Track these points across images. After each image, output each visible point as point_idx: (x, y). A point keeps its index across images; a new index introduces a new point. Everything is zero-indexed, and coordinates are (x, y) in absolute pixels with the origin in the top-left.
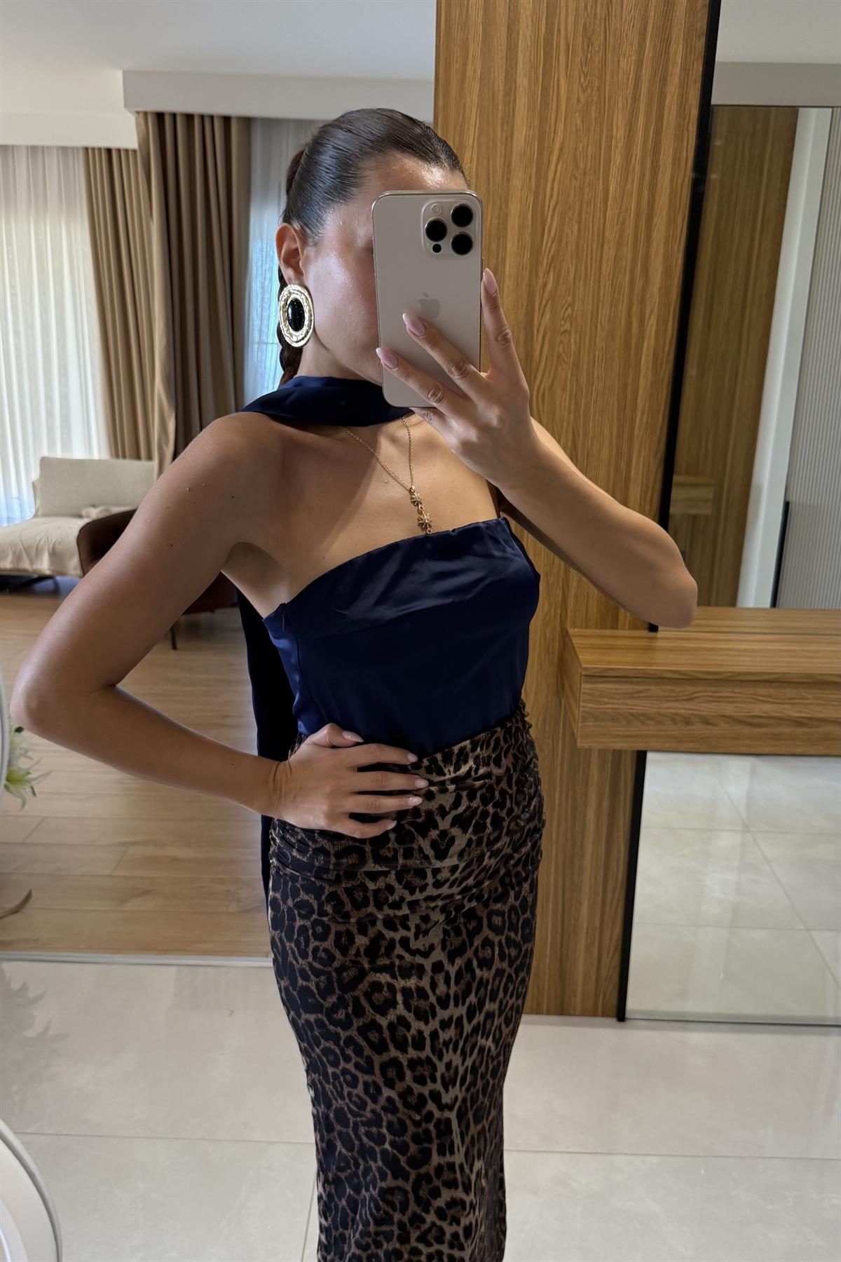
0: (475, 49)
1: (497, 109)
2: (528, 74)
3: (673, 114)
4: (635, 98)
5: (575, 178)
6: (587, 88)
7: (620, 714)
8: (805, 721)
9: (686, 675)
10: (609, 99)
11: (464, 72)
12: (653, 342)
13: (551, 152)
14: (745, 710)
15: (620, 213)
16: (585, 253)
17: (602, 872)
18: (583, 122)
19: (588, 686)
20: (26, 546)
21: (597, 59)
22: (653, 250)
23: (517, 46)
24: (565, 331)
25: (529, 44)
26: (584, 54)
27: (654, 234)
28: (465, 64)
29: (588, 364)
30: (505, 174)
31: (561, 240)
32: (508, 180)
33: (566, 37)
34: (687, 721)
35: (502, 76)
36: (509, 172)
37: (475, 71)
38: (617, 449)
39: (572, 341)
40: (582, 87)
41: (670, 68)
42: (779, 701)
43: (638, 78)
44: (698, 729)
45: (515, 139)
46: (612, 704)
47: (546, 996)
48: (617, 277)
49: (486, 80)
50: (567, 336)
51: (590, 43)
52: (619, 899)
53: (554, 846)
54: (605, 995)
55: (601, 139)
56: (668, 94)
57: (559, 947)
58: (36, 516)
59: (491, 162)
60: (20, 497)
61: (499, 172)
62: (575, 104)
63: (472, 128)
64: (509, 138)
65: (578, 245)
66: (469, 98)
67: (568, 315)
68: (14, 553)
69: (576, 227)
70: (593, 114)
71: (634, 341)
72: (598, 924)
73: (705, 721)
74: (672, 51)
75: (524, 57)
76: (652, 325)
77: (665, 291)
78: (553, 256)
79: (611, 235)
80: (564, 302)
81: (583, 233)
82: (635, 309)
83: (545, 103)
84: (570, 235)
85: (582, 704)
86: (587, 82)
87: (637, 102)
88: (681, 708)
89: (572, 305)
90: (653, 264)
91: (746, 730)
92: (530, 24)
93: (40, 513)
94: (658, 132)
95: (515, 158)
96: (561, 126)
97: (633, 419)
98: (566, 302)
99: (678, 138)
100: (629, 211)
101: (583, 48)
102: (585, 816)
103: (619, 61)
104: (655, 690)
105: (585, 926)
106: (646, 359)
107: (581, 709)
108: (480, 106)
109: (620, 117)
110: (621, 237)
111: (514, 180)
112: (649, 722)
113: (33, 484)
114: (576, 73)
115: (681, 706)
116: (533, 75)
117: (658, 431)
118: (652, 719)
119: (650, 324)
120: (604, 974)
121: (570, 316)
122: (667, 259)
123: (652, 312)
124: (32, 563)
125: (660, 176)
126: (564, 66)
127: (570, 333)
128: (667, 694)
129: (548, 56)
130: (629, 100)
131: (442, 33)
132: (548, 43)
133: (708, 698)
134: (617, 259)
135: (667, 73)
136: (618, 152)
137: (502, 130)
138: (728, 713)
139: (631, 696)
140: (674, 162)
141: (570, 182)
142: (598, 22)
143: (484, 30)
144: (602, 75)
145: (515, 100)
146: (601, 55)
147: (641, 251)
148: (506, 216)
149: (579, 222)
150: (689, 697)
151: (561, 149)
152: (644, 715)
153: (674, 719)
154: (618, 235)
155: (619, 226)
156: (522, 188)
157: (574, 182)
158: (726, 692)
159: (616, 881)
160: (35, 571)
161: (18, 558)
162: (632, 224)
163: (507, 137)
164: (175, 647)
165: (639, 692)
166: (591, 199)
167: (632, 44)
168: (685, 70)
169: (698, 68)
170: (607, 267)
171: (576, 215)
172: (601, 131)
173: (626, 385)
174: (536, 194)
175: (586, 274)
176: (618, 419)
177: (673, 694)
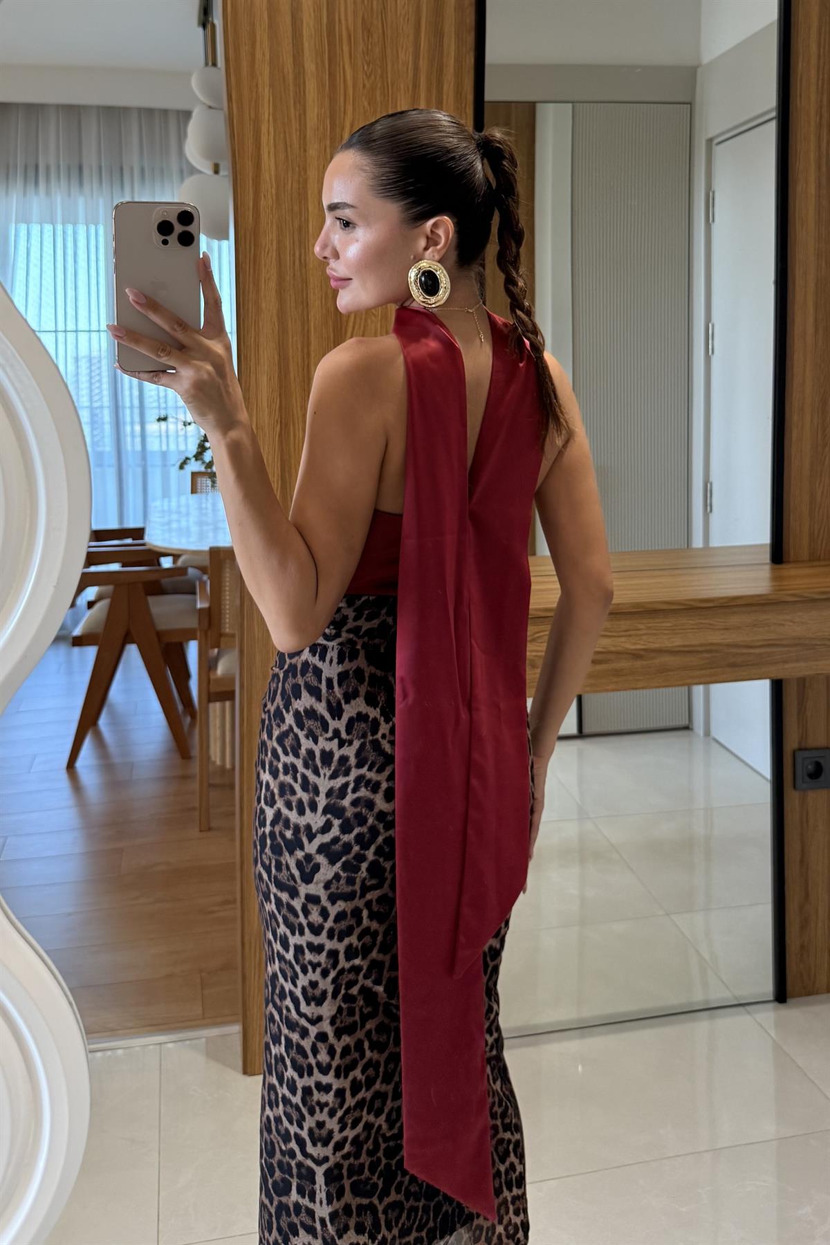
0: (262, 34)
1: (289, 90)
2: (313, 60)
4: (416, 86)
6: (370, 75)
8: (642, 653)
10: (393, 84)
11: (253, 55)
13: (343, 129)
18: (370, 103)
21: (378, 51)
23: (301, 35)
25: (313, 32)
26: (365, 44)
28: (254, 48)
30: (302, 145)
32: (305, 151)
33: (347, 29)
35: (290, 61)
36: (305, 144)
37: (264, 54)
40: (366, 74)
41: (445, 58)
42: (614, 634)
43: (416, 69)
45: (308, 116)
49: (275, 62)
51: (370, 34)
56: (445, 83)
59: (287, 135)
61: (296, 143)
62: (361, 89)
63: (266, 105)
64: (303, 117)
66: (260, 78)
70: (378, 99)
74: (445, 43)
75: (309, 44)
83: (333, 87)
86: (370, 70)
95: (310, 132)
96: (350, 106)
101: (364, 40)
103: (397, 52)
108: (272, 86)
111: (311, 153)
114: (360, 63)
126: (348, 54)
129: (331, 44)
130: (410, 87)
131: (229, 19)
132: (331, 34)
135: (443, 64)
137: (295, 107)
142: (375, 14)
143: (270, 18)
144: (383, 64)
145: (304, 83)
146: (380, 46)
148: (306, 181)
163: (300, 115)
167: (408, 36)
168: (459, 60)
169: (470, 60)
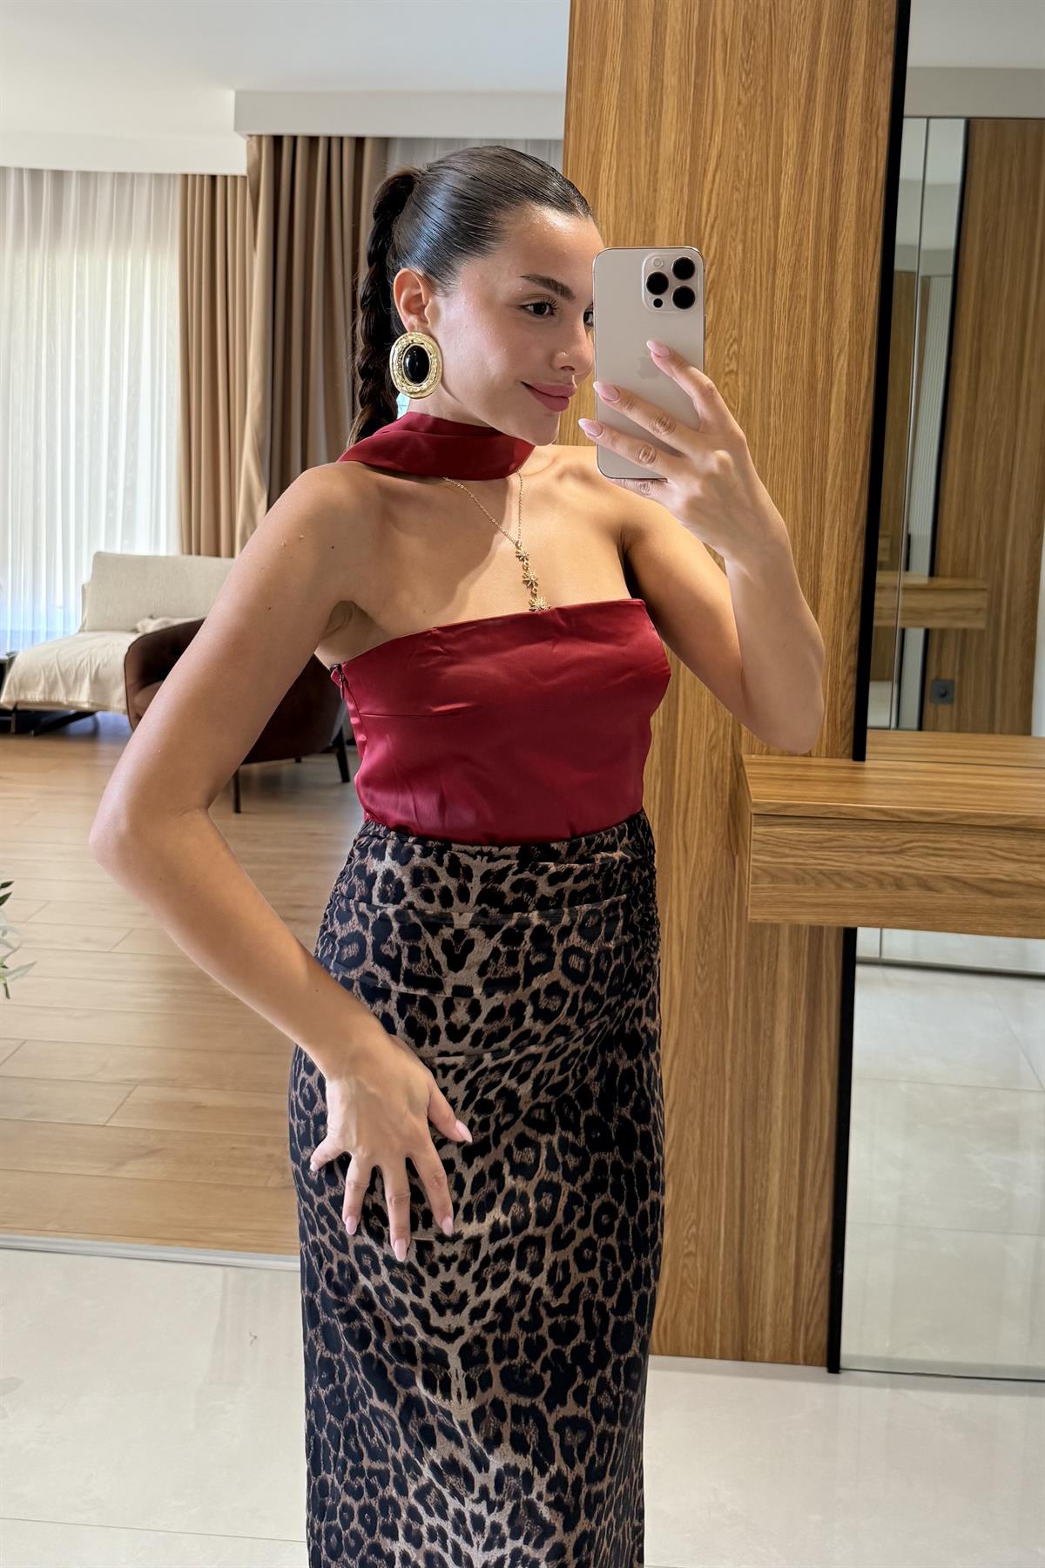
1: (641, 111)
2: (677, 72)
3: (858, 119)
4: (810, 99)
5: (738, 190)
6: (749, 87)
7: (805, 871)
9: (892, 815)
10: (778, 101)
11: (601, 72)
12: (844, 388)
13: (707, 161)
14: (979, 871)
15: (795, 232)
16: (753, 278)
17: (798, 1126)
18: (745, 125)
19: (760, 830)
20: (63, 669)
21: (761, 57)
22: (839, 278)
23: (663, 43)
24: (731, 372)
25: (679, 38)
26: (745, 49)
27: (840, 258)
28: (603, 62)
29: (762, 411)
30: (651, 184)
31: (722, 263)
32: (655, 190)
33: (723, 31)
34: (899, 884)
35: (646, 75)
36: (656, 182)
37: (614, 69)
38: (804, 517)
39: (740, 383)
40: (745, 89)
41: (852, 66)
43: (812, 77)
44: (913, 895)
45: (662, 146)
46: (793, 856)
47: (718, 1328)
48: (796, 308)
49: (627, 77)
50: (733, 377)
51: (752, 37)
52: (824, 1172)
53: (728, 1085)
54: (807, 1329)
55: (768, 145)
56: (850, 94)
57: (737, 1247)
58: (82, 630)
59: (634, 170)
60: (65, 606)
61: (644, 182)
62: (735, 106)
63: (611, 131)
64: (656, 145)
65: (743, 269)
66: (606, 99)
67: (734, 353)
68: (47, 679)
69: (740, 248)
70: (758, 118)
71: (820, 386)
72: (794, 1211)
73: (924, 884)
74: (853, 46)
75: (672, 53)
76: (842, 369)
77: (856, 326)
78: (712, 282)
79: (785, 257)
80: (728, 336)
81: (749, 255)
82: (819, 346)
83: (699, 104)
84: (733, 256)
85: (753, 856)
86: (749, 81)
87: (811, 105)
88: (890, 865)
89: (738, 340)
90: (839, 294)
91: (984, 901)
92: (680, 17)
93: (86, 628)
94: (839, 138)
95: (663, 166)
96: (718, 130)
97: (823, 479)
98: (731, 336)
99: (865, 146)
100: (806, 230)
101: (744, 43)
102: (772, 1036)
103: (788, 57)
104: (852, 836)
105: (775, 1215)
106: (836, 407)
107: (752, 863)
108: (620, 108)
109: (791, 120)
110: (798, 260)
111: (662, 191)
112: (848, 885)
113: (83, 587)
114: (736, 72)
115: (890, 861)
116: (683, 73)
117: (856, 496)
118: (849, 880)
119: (840, 366)
120: (804, 1294)
121: (737, 354)
122: (857, 289)
123: (841, 351)
124: (68, 693)
125: (843, 190)
126: (721, 62)
127: (737, 374)
128: (868, 843)
129: (701, 51)
130: (803, 101)
131: (576, 27)
132: (702, 39)
133: (924, 850)
134: (793, 287)
135: (848, 73)
136: (790, 161)
137: (646, 133)
138: (956, 874)
139: (819, 845)
140: (861, 172)
141: (732, 195)
142: (761, 14)
143: (626, 24)
144: (767, 72)
145: (662, 102)
146: (765, 50)
147: (824, 277)
149: (744, 242)
150: (898, 848)
151: (720, 156)
152: (838, 874)
153: (880, 880)
154: (794, 257)
155: (795, 247)
156: (672, 201)
157: (736, 195)
158: (951, 841)
159: (821, 1138)
160: (70, 706)
161: (52, 687)
162: (811, 244)
163: (652, 142)
164: (237, 810)
165: (830, 840)
166: (758, 215)
167: (803, 38)
168: (871, 67)
169: (887, 66)
170: (781, 296)
171: (739, 233)
172: (768, 136)
173: (812, 439)
174: (690, 208)
175: (755, 303)
176: (804, 480)
177: (878, 844)
